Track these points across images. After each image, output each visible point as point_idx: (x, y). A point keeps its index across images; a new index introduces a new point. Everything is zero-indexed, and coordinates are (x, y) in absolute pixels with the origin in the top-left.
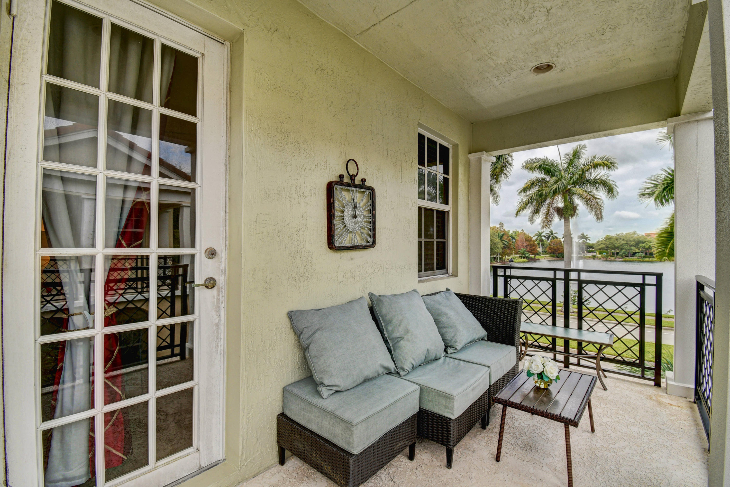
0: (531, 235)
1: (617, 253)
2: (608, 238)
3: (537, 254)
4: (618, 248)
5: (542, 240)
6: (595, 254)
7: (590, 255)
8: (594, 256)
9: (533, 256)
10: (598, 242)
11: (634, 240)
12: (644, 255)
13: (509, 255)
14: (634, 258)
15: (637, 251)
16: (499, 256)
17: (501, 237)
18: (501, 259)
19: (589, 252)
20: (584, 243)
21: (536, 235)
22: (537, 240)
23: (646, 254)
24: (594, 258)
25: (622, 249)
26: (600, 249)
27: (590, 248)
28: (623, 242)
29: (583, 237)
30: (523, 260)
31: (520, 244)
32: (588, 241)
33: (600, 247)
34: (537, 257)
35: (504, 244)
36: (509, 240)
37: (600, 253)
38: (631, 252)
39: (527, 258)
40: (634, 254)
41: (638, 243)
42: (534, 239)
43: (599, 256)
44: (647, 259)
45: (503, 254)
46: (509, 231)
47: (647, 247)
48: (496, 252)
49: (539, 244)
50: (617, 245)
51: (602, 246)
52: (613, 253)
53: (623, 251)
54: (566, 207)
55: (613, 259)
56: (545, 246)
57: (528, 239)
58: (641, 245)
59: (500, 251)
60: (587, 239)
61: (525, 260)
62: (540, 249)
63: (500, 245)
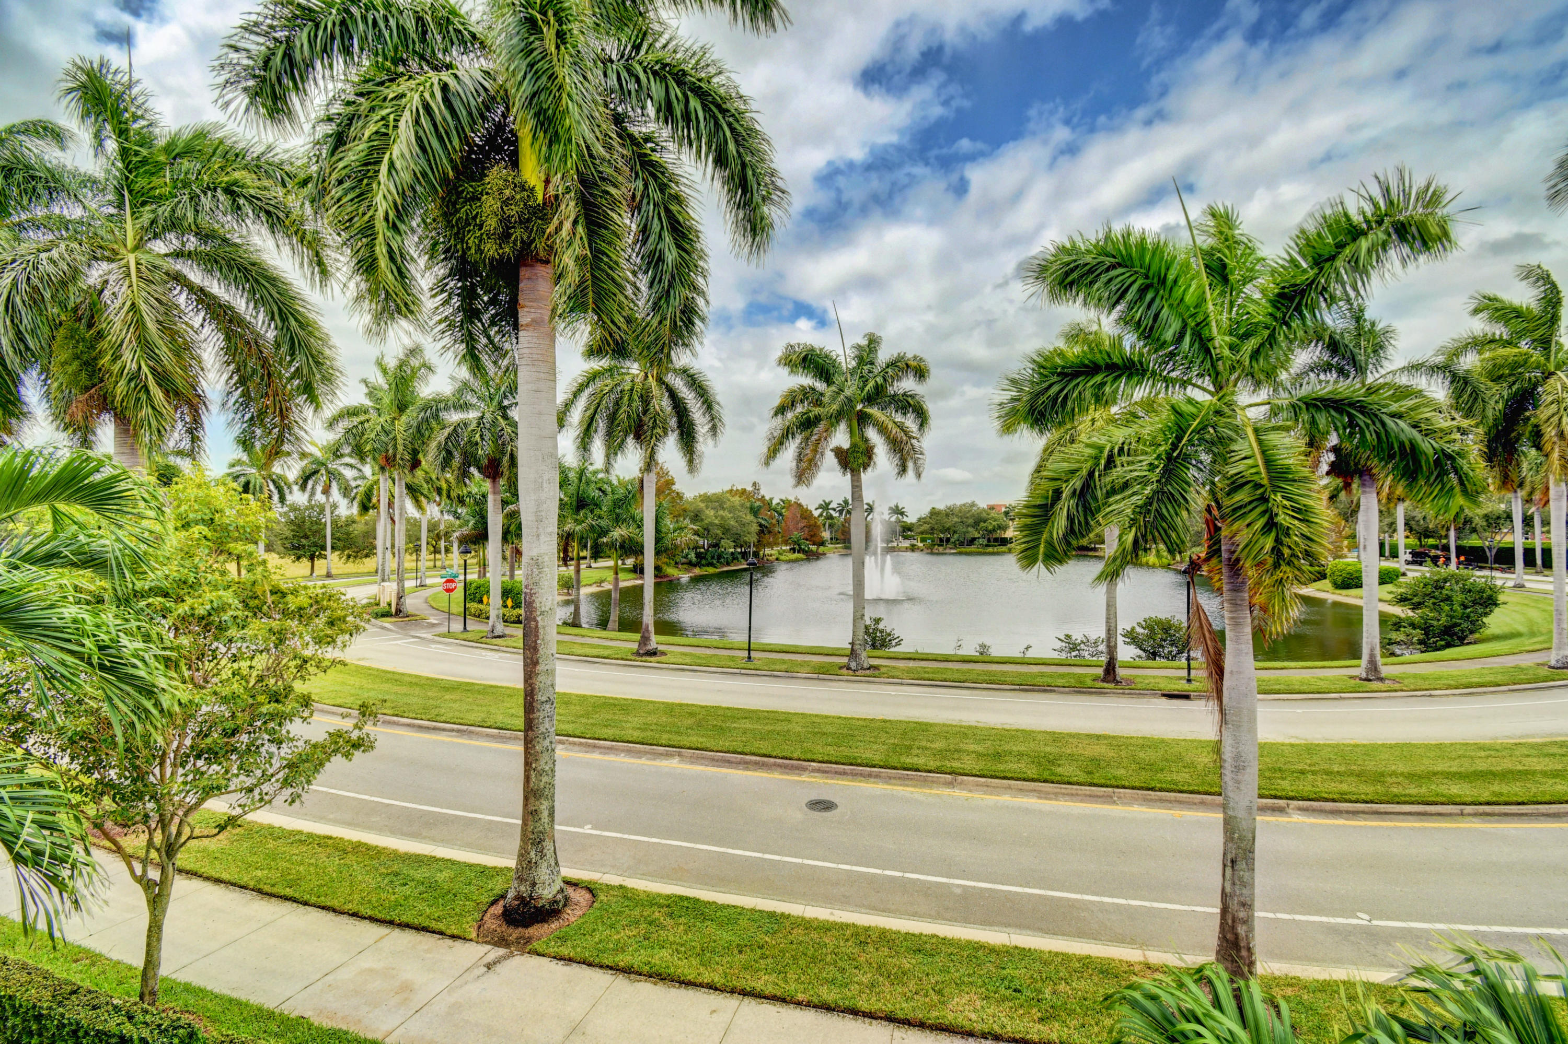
0: (812, 508)
1: (948, 540)
2: (934, 513)
3: (822, 543)
4: (947, 530)
5: (830, 517)
6: (914, 542)
7: (907, 544)
8: (913, 545)
9: (814, 548)
10: (919, 520)
11: (973, 515)
12: (985, 542)
13: (771, 545)
14: (972, 548)
15: (977, 535)
16: (753, 549)
17: (755, 511)
18: (756, 554)
19: (905, 538)
20: (898, 521)
21: (820, 507)
22: (821, 515)
23: (989, 540)
24: (913, 548)
25: (955, 532)
26: (922, 533)
27: (906, 530)
28: (956, 519)
29: (898, 511)
30: (796, 555)
31: (791, 525)
32: (905, 519)
33: (922, 528)
34: (821, 549)
35: (761, 525)
36: (772, 517)
37: (923, 540)
38: (969, 536)
39: (804, 552)
40: (972, 541)
41: (978, 520)
42: (816, 513)
43: (920, 545)
44: (990, 549)
45: (760, 544)
46: (771, 499)
47: (990, 528)
48: (745, 542)
49: (824, 525)
50: (947, 526)
51: (926, 527)
52: (941, 540)
53: (956, 536)
54: (854, 446)
55: (941, 549)
56: (836, 527)
57: (805, 514)
58: (982, 524)
59: (753, 539)
60: (902, 514)
61: (801, 556)
62: (826, 535)
63: (755, 528)
